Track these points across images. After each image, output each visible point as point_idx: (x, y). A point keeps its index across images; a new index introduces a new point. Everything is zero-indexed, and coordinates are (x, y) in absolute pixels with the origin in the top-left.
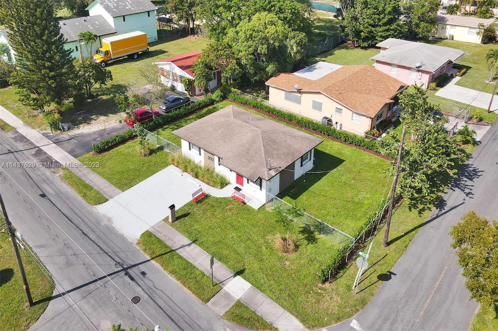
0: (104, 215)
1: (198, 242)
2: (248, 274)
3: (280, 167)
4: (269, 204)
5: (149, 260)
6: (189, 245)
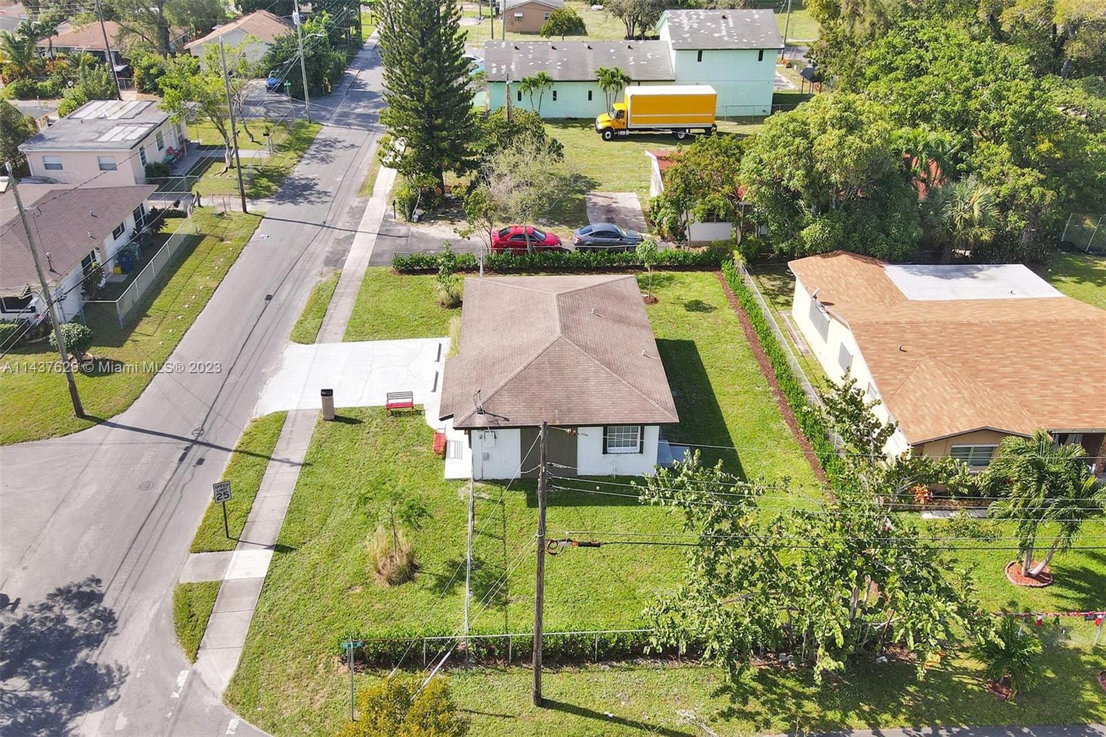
0: (282, 360)
1: (308, 468)
2: (287, 559)
3: (507, 419)
4: (477, 484)
5: (230, 450)
6: (294, 464)
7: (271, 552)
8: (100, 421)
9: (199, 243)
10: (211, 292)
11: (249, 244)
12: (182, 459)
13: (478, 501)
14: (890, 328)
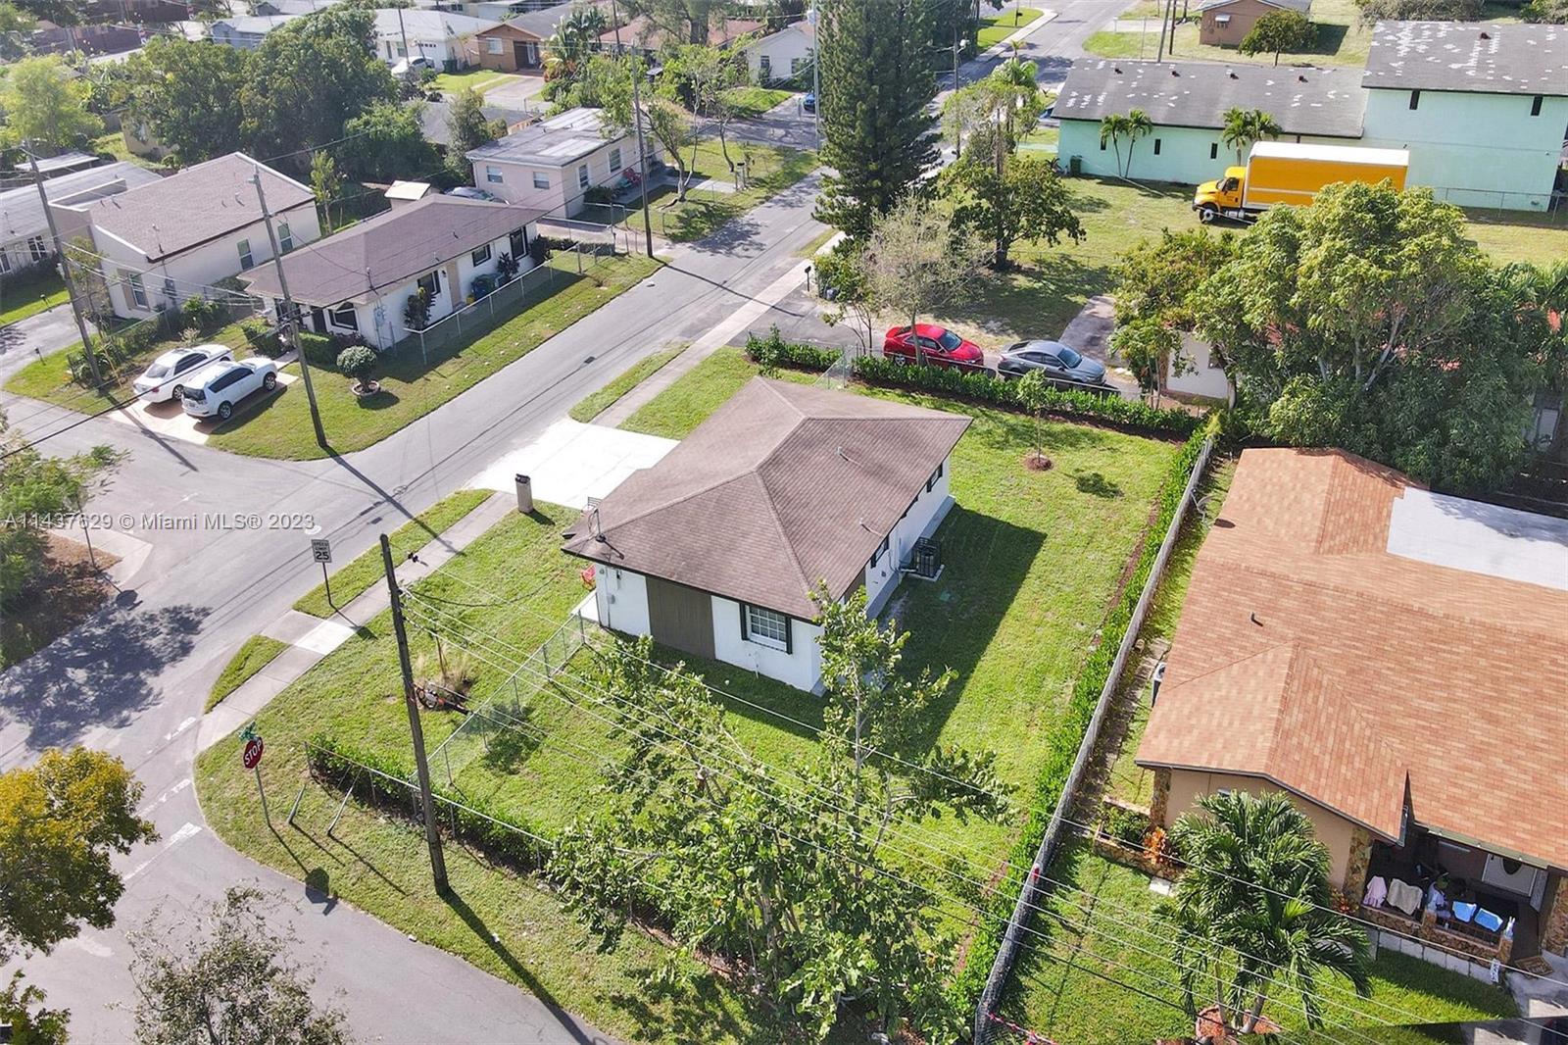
1: (461, 558)
2: (362, 643)
3: (622, 557)
4: (602, 632)
5: (410, 517)
6: (451, 550)
7: (353, 632)
8: (333, 454)
9: (572, 284)
10: (541, 341)
11: (625, 295)
12: (362, 514)
13: (585, 650)
14: (1264, 582)
